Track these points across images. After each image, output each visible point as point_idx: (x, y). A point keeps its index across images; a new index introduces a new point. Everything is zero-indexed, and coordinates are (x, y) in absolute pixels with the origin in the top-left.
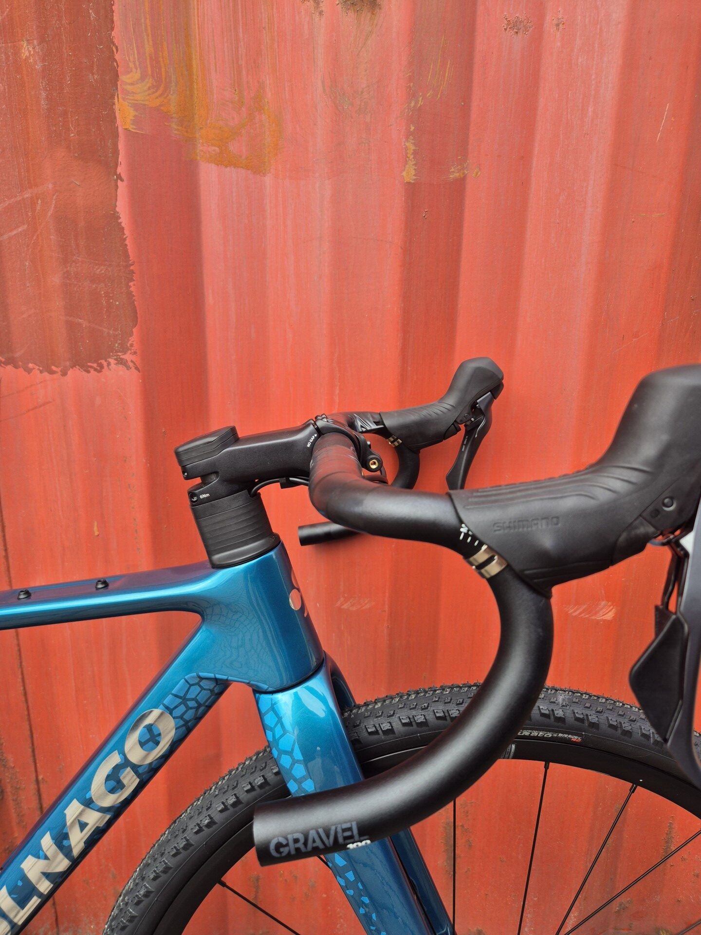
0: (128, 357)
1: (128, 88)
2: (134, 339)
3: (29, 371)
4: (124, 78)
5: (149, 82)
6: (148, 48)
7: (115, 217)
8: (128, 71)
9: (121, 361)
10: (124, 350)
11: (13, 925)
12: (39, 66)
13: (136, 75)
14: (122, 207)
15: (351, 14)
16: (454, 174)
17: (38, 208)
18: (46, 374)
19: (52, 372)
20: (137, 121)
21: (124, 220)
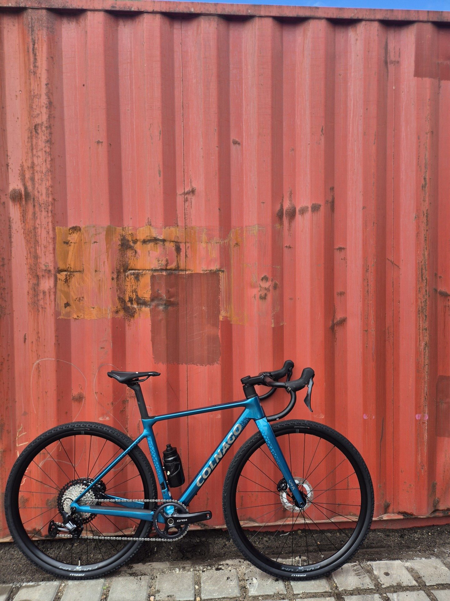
0: (219, 362)
1: (222, 314)
2: (220, 359)
3: (197, 365)
4: (221, 312)
5: (225, 312)
6: (225, 306)
7: (218, 336)
8: (222, 311)
9: (217, 363)
10: (218, 360)
11: (211, 469)
12: (206, 311)
13: (223, 311)
14: (219, 334)
15: (261, 300)
16: (281, 324)
17: (203, 334)
18: (201, 366)
19: (203, 366)
20: (223, 319)
21: (220, 336)
